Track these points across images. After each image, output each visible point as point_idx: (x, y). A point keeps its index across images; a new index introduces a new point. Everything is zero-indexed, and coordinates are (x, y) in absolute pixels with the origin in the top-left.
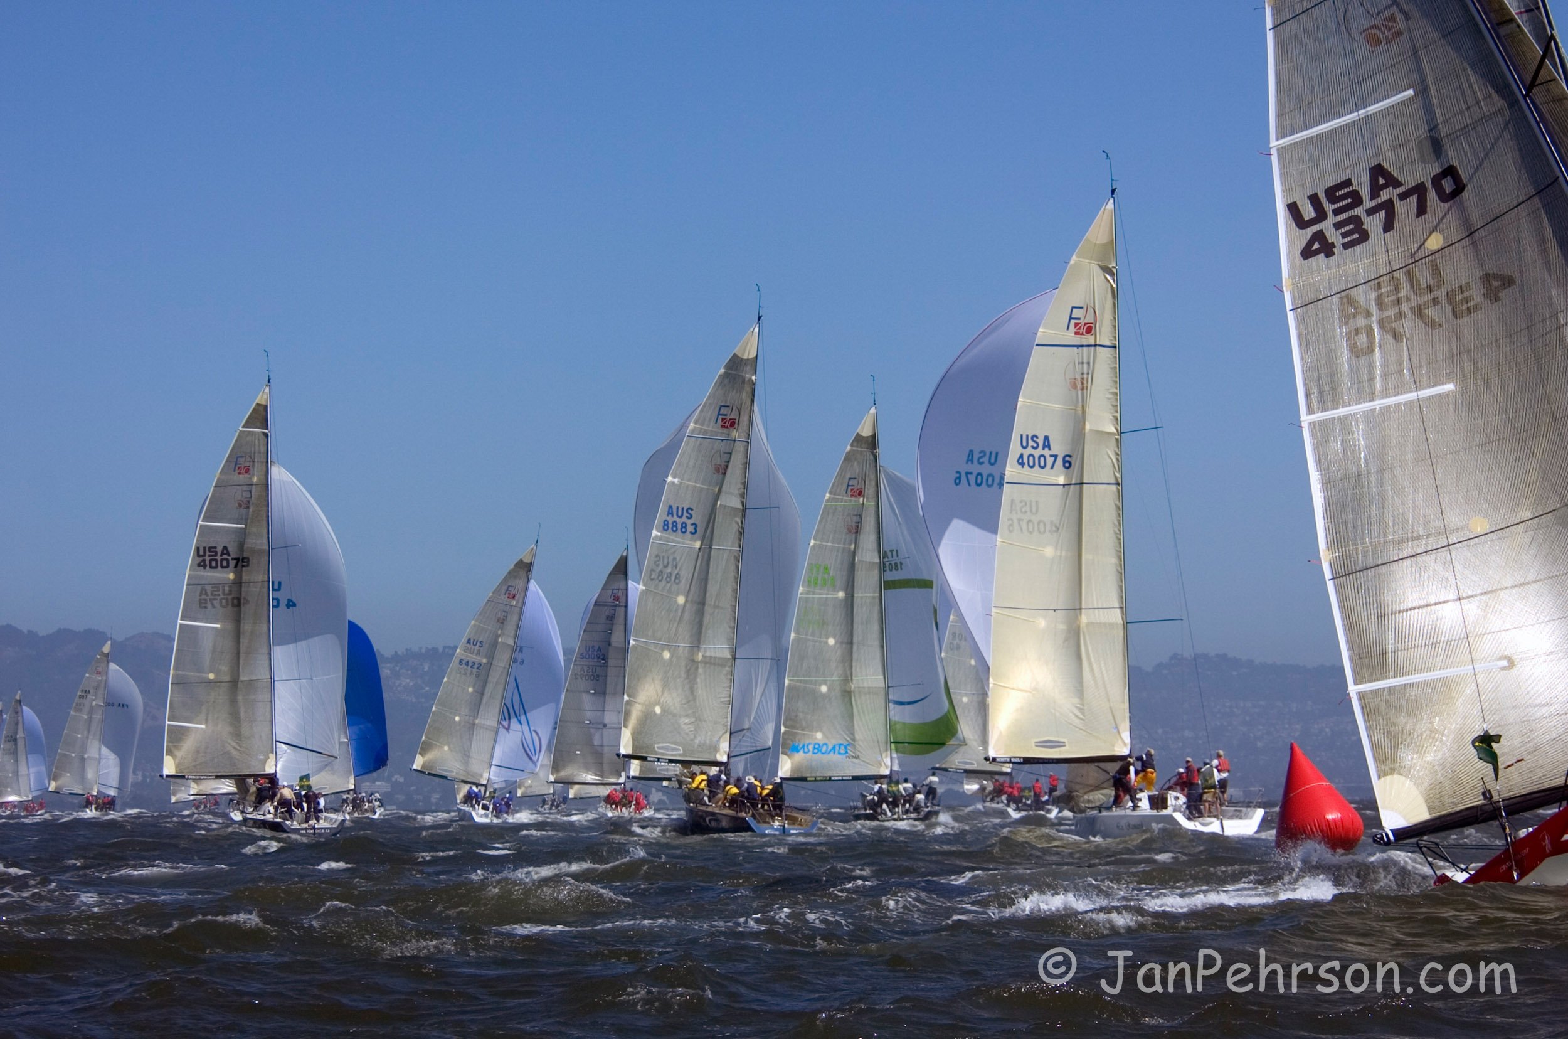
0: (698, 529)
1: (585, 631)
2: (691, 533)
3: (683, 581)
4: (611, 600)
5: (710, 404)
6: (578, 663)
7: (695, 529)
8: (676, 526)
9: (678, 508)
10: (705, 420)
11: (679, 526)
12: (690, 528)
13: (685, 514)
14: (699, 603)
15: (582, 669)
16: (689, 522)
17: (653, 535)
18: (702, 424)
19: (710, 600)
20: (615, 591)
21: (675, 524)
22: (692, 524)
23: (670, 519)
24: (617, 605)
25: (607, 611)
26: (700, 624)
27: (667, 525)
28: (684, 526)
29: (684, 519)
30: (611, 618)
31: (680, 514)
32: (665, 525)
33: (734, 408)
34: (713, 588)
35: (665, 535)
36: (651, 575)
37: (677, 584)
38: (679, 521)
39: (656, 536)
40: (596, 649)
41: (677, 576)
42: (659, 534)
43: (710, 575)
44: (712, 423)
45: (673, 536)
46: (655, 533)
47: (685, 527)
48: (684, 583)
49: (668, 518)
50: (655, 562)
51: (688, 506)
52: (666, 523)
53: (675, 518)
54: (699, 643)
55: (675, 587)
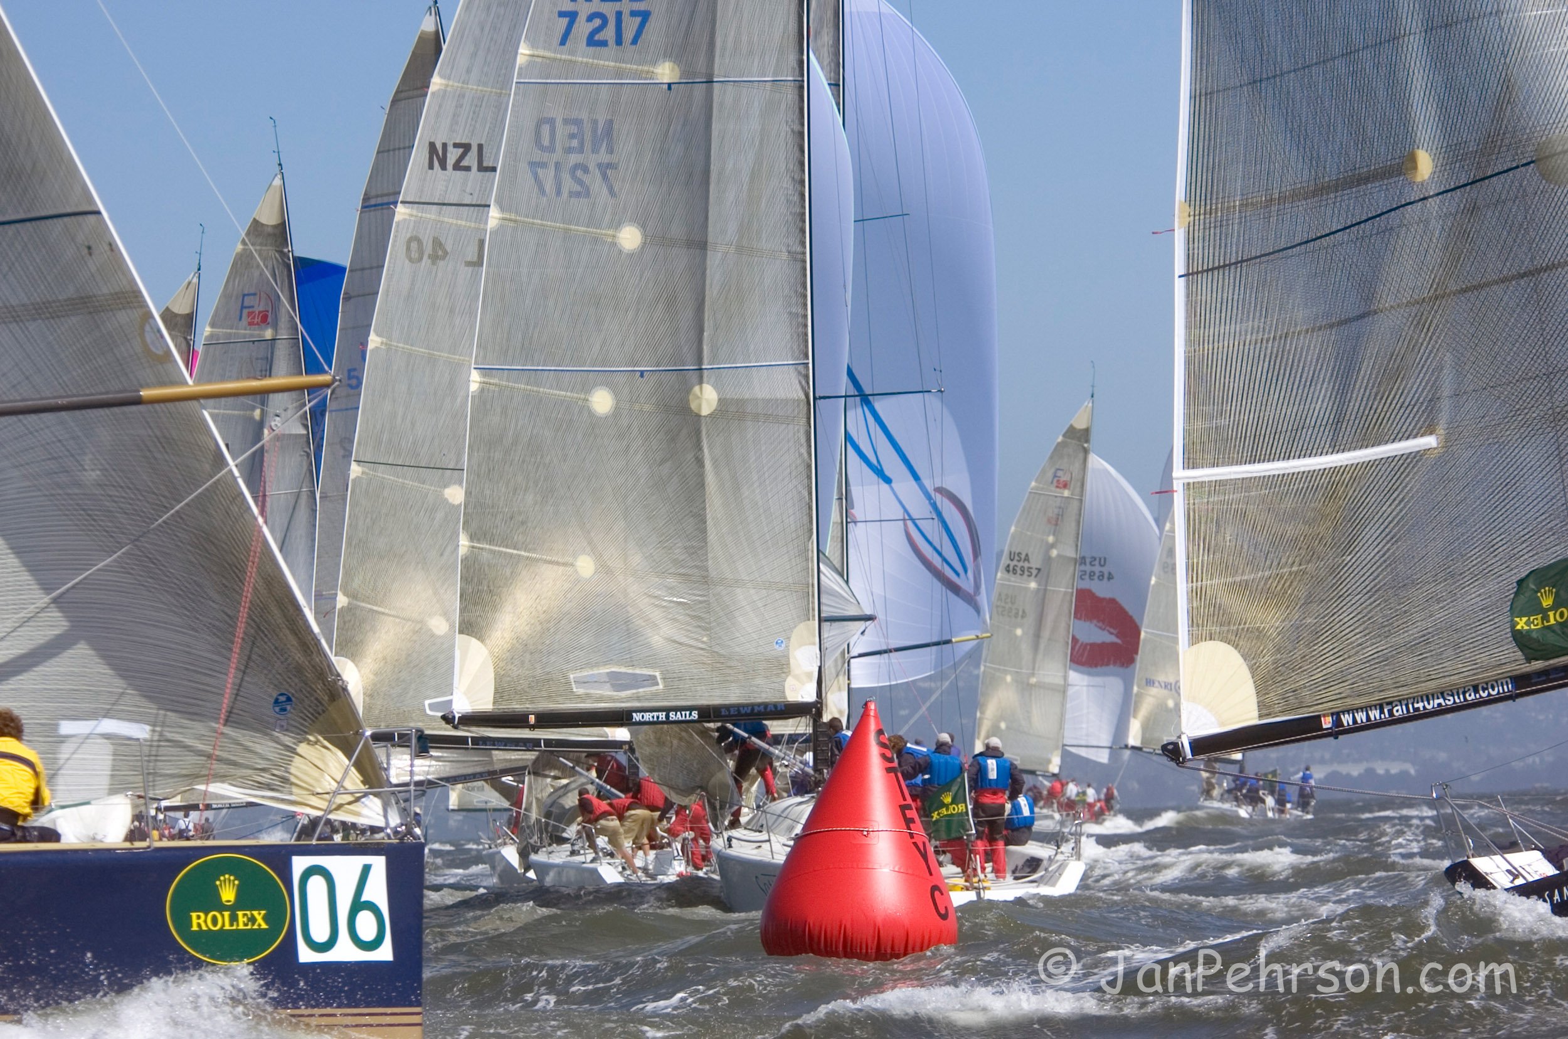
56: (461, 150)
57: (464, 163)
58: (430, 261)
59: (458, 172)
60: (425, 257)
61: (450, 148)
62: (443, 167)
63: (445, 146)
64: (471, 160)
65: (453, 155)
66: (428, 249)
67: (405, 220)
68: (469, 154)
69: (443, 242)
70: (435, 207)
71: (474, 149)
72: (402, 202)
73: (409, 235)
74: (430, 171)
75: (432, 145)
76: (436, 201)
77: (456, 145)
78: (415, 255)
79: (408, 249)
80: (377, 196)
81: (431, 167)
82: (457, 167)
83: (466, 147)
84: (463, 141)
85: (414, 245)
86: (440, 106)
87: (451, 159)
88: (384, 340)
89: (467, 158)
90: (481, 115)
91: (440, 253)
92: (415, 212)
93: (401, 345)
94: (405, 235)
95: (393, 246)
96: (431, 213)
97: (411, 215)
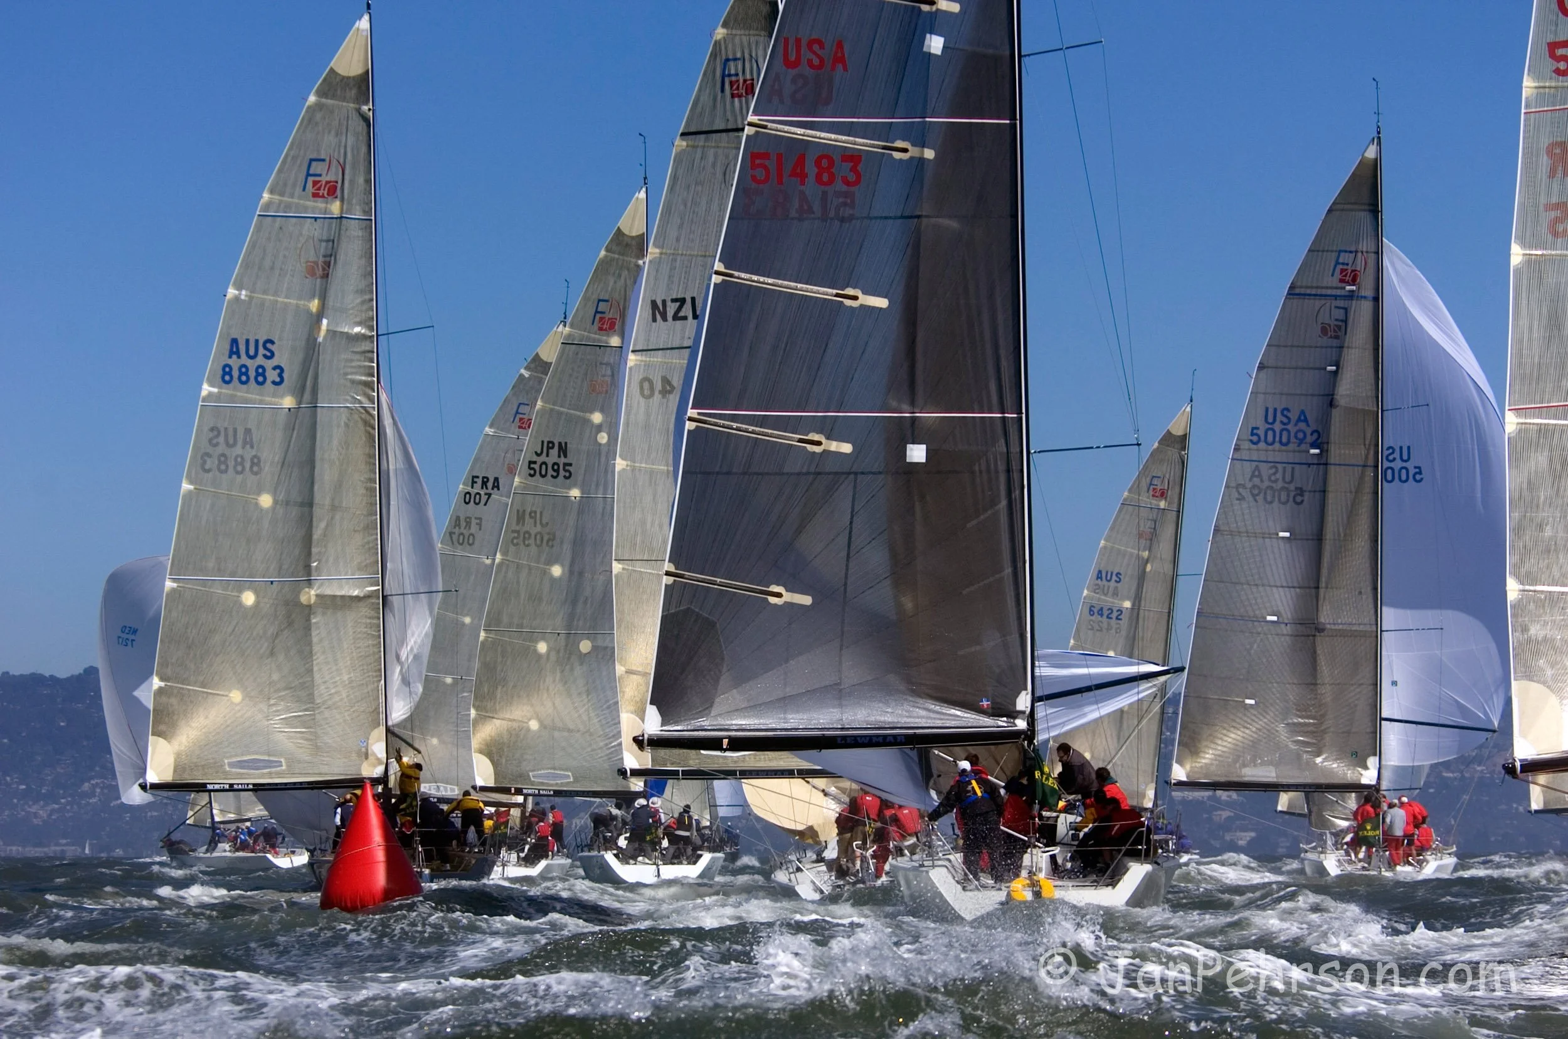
0: (285, 375)
1: (1261, 367)
2: (274, 383)
3: (267, 469)
4: (1334, 281)
5: (294, 158)
6: (1245, 455)
7: (280, 375)
8: (246, 374)
9: (247, 341)
10: (285, 185)
11: (252, 374)
12: (272, 375)
13: (261, 351)
14: (302, 505)
15: (1256, 474)
16: (269, 364)
17: (204, 393)
18: (282, 194)
19: (323, 497)
20: (1344, 258)
21: (244, 371)
22: (275, 368)
23: (234, 362)
24: (1351, 296)
25: (1329, 313)
26: (307, 541)
27: (230, 374)
28: (261, 372)
29: (260, 360)
30: (1337, 331)
31: (252, 352)
32: (225, 373)
33: (334, 162)
34: (326, 475)
35: (227, 390)
36: (205, 462)
37: (256, 474)
38: (252, 365)
39: (210, 394)
40: (1294, 416)
41: (256, 462)
42: (215, 390)
43: (318, 454)
44: (299, 189)
45: (241, 392)
46: (206, 389)
47: (263, 375)
48: (269, 469)
49: (230, 362)
50: (210, 440)
51: (265, 338)
52: (226, 371)
53: (244, 359)
54: (309, 574)
55: (251, 479)
56: (678, 304)
57: (682, 314)
58: (660, 396)
59: (678, 322)
60: (657, 393)
61: (669, 303)
62: (665, 319)
63: (664, 302)
64: (687, 310)
65: (671, 308)
66: (658, 386)
67: (636, 365)
68: (685, 306)
69: (670, 379)
70: (660, 352)
71: (689, 301)
72: (633, 351)
73: (641, 377)
74: (654, 324)
75: (654, 304)
76: (661, 347)
77: (674, 301)
78: (647, 392)
79: (642, 388)
80: (1301, 287)
81: (654, 320)
82: (676, 317)
83: (682, 301)
84: (679, 297)
85: (646, 385)
86: (657, 271)
87: (670, 312)
88: (629, 463)
89: (684, 309)
90: (691, 272)
91: (668, 388)
92: (644, 358)
93: (643, 465)
94: (637, 378)
95: (628, 387)
96: (658, 358)
97: (642, 361)
